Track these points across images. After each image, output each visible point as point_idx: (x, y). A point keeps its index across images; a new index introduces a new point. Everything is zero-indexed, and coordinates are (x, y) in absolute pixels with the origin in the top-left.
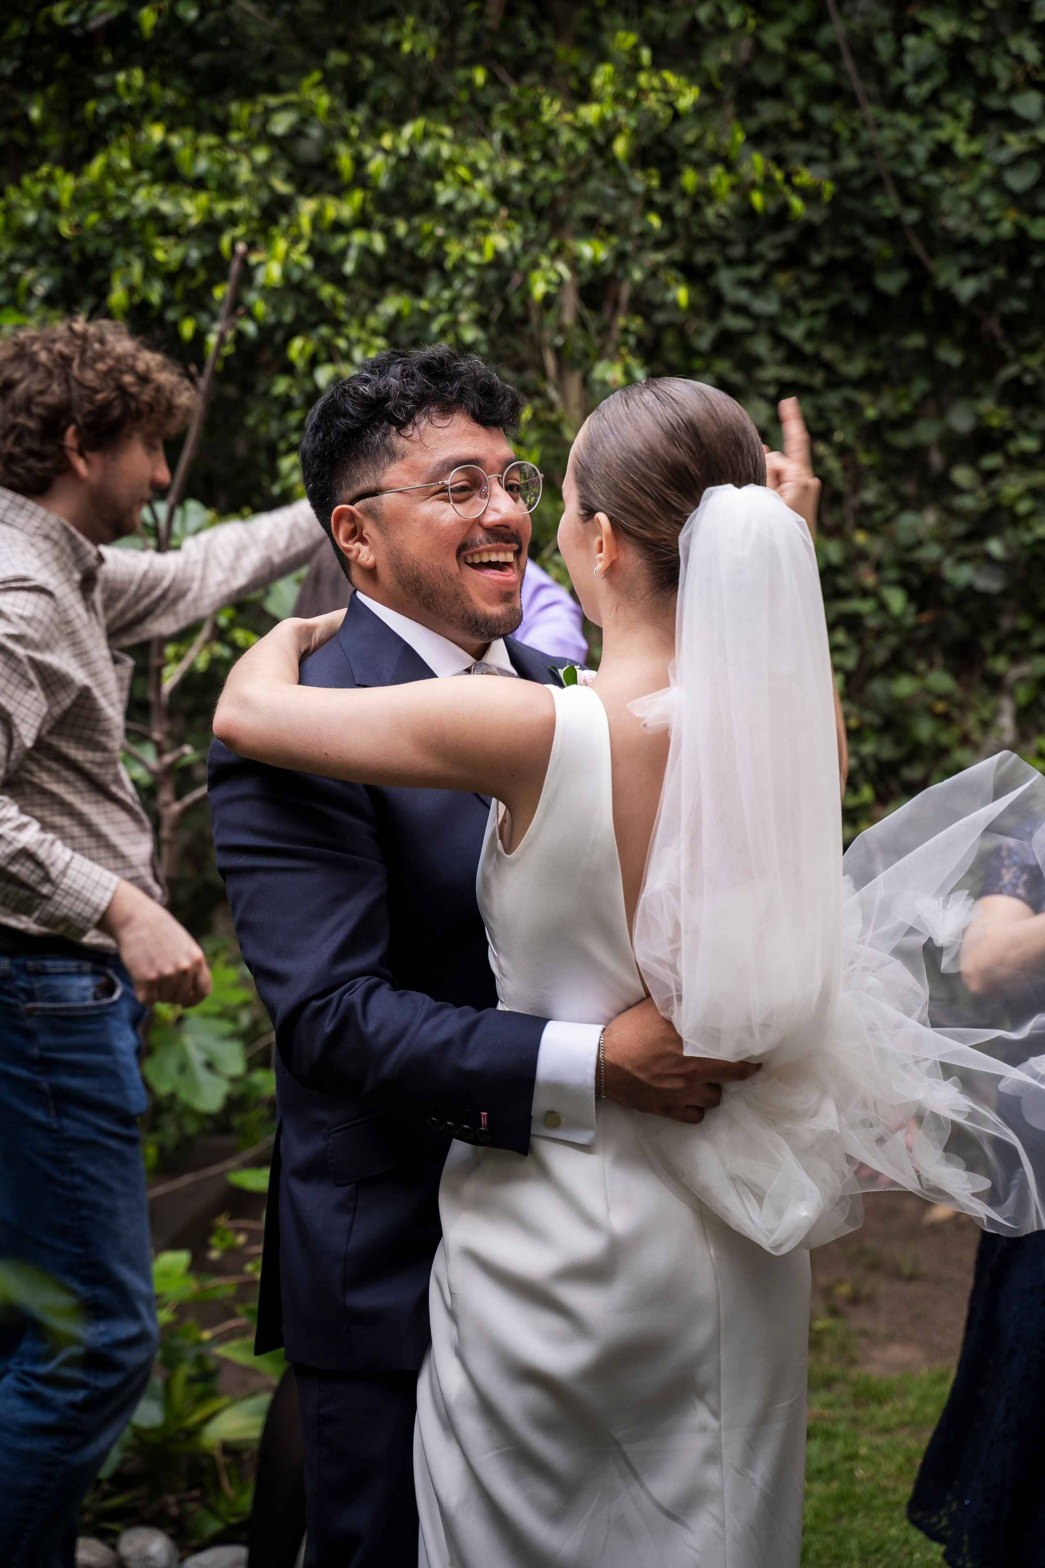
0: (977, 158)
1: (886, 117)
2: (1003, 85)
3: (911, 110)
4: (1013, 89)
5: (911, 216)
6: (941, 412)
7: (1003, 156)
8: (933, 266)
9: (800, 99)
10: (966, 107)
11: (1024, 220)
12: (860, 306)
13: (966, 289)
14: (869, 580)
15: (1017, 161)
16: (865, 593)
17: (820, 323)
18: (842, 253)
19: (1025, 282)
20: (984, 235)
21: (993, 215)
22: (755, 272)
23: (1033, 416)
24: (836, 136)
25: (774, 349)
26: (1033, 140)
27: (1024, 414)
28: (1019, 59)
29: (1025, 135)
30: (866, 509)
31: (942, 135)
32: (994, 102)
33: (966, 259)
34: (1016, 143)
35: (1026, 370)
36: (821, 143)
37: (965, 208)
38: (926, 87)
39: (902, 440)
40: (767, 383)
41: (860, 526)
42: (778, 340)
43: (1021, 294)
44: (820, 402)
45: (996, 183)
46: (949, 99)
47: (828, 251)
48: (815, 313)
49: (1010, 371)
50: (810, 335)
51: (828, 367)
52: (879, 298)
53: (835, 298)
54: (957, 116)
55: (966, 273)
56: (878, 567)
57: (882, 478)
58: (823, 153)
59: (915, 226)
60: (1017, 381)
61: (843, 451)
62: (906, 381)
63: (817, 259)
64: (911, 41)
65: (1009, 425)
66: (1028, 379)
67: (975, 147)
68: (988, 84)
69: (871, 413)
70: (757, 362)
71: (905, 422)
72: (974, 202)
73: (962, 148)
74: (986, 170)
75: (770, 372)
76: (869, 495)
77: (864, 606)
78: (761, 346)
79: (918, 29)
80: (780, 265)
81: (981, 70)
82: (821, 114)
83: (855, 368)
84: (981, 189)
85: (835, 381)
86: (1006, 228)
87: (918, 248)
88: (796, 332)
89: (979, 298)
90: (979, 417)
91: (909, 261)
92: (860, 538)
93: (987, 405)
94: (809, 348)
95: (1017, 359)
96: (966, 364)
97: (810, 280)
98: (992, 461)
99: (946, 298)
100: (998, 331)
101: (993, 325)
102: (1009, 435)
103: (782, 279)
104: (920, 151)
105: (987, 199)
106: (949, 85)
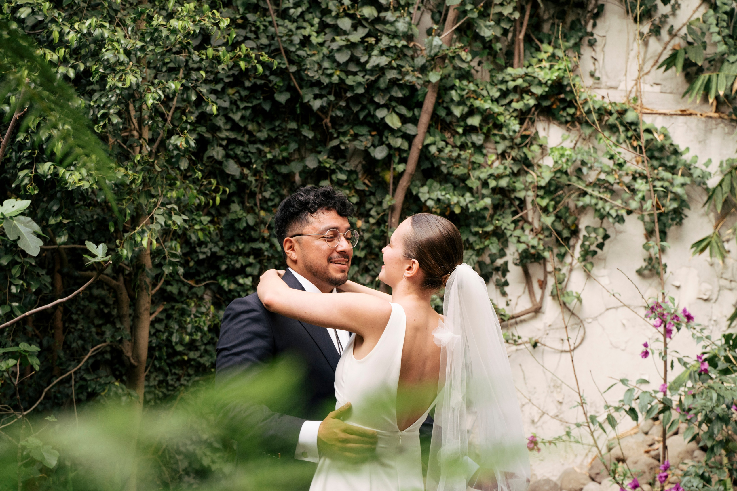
0: (322, 44)
1: (280, 22)
2: (334, 14)
3: (293, 21)
4: (337, 16)
5: (293, 69)
6: (302, 159)
7: (334, 46)
8: (301, 92)
9: (241, 10)
10: (316, 21)
11: (343, 76)
12: (267, 107)
13: (317, 104)
14: (266, 234)
15: (340, 49)
16: (264, 240)
17: (248, 113)
18: (259, 82)
19: (343, 104)
20: (325, 81)
21: (329, 72)
22: (219, 87)
23: (343, 164)
24: (258, 28)
25: (225, 123)
26: (348, 40)
27: (340, 163)
28: (341, 3)
29: (344, 38)
30: (265, 200)
31: (306, 32)
32: (329, 20)
33: (317, 91)
34: (340, 41)
35: (342, 143)
36: (251, 31)
37: (316, 67)
38: (299, 10)
39: (284, 170)
40: (223, 139)
41: (262, 208)
42: (229, 119)
43: (340, 108)
44: (246, 149)
45: (331, 57)
46: (308, 16)
47: (253, 80)
48: (245, 108)
49: (335, 143)
50: (243, 118)
51: (250, 133)
52: (276, 104)
53: (255, 102)
54: (312, 25)
55: (316, 97)
56: (270, 228)
57: (272, 187)
58: (253, 36)
59: (294, 73)
60: (338, 146)
61: (256, 173)
62: (287, 143)
63: (247, 84)
65: (333, 167)
66: (343, 147)
67: (320, 40)
68: (326, 12)
69: (269, 156)
70: (219, 129)
71: (286, 161)
72: (320, 66)
73: (315, 40)
74: (325, 51)
75: (224, 134)
76: (267, 195)
77: (265, 246)
78: (220, 122)
80: (230, 85)
81: (324, 6)
82: (251, 17)
83: (263, 135)
84: (323, 60)
85: (253, 140)
86: (335, 79)
87: (295, 83)
88: (237, 117)
89: (322, 108)
90: (320, 162)
91: (290, 88)
92: (262, 213)
93: (323, 157)
94: (242, 125)
95: (338, 137)
96: (314, 137)
97: (244, 93)
99: (307, 107)
100: (330, 125)
101: (327, 121)
102: (333, 172)
103: (231, 91)
104: (296, 39)
105: (326, 64)
106: (308, 10)
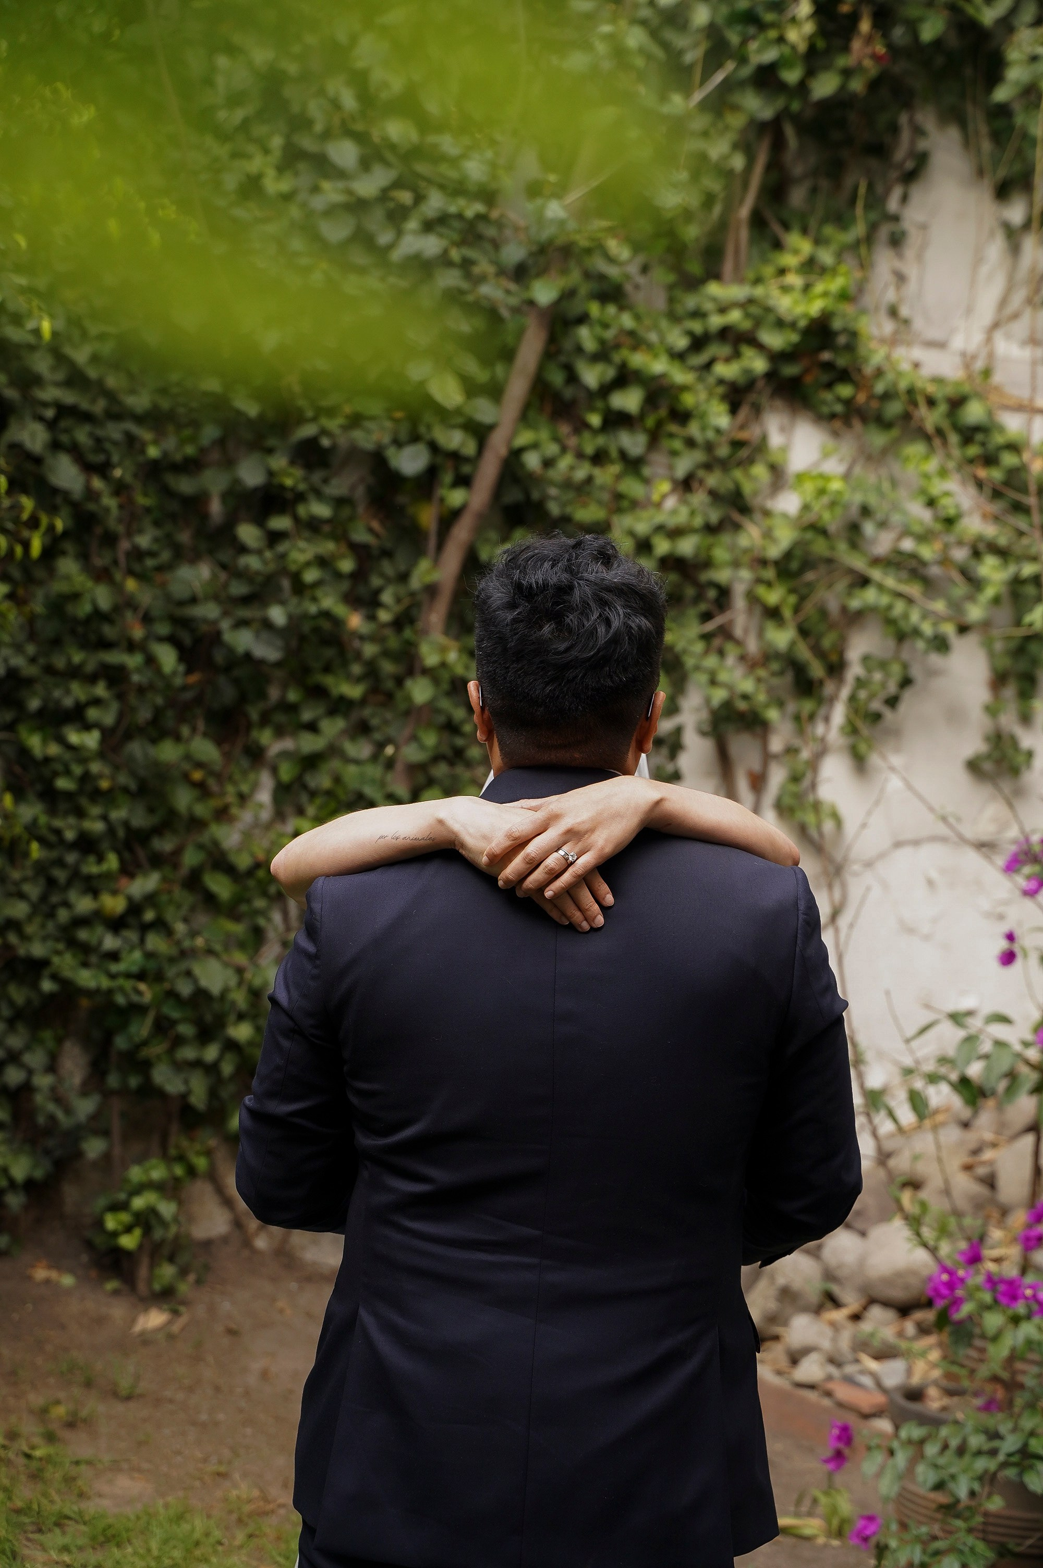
0: (288, 197)
1: (194, 139)
2: (319, 127)
3: (223, 136)
4: (326, 135)
5: (218, 250)
6: (229, 463)
7: (318, 203)
8: (238, 306)
10: (277, 142)
11: (335, 275)
13: (270, 337)
14: (138, 633)
15: (331, 212)
16: (131, 646)
17: (107, 347)
19: (331, 339)
20: (292, 283)
21: (302, 263)
23: (326, 481)
25: (53, 369)
26: (350, 192)
27: (317, 477)
28: (336, 104)
29: (340, 185)
30: (138, 554)
31: (252, 167)
32: (307, 143)
33: (273, 306)
34: (331, 192)
35: (324, 432)
38: (239, 115)
39: (185, 485)
40: (45, 405)
41: (131, 572)
42: (62, 360)
44: (100, 432)
45: (308, 229)
46: (260, 130)
48: (102, 337)
49: (307, 430)
50: (95, 358)
51: (111, 396)
54: (266, 151)
56: (147, 619)
57: (157, 524)
60: (314, 440)
61: (120, 489)
62: (193, 423)
64: (222, 61)
65: (302, 487)
66: (325, 442)
67: (284, 186)
68: (301, 123)
69: (153, 452)
70: (37, 380)
71: (191, 466)
72: (281, 245)
73: (272, 185)
74: (295, 212)
75: (48, 394)
76: (144, 541)
77: (133, 661)
79: (231, 50)
81: (296, 108)
83: (140, 401)
84: (289, 232)
85: (117, 412)
90: (271, 474)
92: (131, 585)
93: (279, 462)
94: (92, 373)
95: (314, 419)
96: (261, 415)
98: (280, 523)
100: (298, 389)
101: (293, 380)
102: (300, 497)
104: (230, 181)
105: (295, 244)
106: (261, 116)
